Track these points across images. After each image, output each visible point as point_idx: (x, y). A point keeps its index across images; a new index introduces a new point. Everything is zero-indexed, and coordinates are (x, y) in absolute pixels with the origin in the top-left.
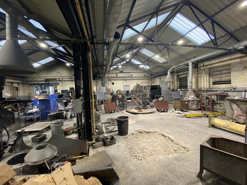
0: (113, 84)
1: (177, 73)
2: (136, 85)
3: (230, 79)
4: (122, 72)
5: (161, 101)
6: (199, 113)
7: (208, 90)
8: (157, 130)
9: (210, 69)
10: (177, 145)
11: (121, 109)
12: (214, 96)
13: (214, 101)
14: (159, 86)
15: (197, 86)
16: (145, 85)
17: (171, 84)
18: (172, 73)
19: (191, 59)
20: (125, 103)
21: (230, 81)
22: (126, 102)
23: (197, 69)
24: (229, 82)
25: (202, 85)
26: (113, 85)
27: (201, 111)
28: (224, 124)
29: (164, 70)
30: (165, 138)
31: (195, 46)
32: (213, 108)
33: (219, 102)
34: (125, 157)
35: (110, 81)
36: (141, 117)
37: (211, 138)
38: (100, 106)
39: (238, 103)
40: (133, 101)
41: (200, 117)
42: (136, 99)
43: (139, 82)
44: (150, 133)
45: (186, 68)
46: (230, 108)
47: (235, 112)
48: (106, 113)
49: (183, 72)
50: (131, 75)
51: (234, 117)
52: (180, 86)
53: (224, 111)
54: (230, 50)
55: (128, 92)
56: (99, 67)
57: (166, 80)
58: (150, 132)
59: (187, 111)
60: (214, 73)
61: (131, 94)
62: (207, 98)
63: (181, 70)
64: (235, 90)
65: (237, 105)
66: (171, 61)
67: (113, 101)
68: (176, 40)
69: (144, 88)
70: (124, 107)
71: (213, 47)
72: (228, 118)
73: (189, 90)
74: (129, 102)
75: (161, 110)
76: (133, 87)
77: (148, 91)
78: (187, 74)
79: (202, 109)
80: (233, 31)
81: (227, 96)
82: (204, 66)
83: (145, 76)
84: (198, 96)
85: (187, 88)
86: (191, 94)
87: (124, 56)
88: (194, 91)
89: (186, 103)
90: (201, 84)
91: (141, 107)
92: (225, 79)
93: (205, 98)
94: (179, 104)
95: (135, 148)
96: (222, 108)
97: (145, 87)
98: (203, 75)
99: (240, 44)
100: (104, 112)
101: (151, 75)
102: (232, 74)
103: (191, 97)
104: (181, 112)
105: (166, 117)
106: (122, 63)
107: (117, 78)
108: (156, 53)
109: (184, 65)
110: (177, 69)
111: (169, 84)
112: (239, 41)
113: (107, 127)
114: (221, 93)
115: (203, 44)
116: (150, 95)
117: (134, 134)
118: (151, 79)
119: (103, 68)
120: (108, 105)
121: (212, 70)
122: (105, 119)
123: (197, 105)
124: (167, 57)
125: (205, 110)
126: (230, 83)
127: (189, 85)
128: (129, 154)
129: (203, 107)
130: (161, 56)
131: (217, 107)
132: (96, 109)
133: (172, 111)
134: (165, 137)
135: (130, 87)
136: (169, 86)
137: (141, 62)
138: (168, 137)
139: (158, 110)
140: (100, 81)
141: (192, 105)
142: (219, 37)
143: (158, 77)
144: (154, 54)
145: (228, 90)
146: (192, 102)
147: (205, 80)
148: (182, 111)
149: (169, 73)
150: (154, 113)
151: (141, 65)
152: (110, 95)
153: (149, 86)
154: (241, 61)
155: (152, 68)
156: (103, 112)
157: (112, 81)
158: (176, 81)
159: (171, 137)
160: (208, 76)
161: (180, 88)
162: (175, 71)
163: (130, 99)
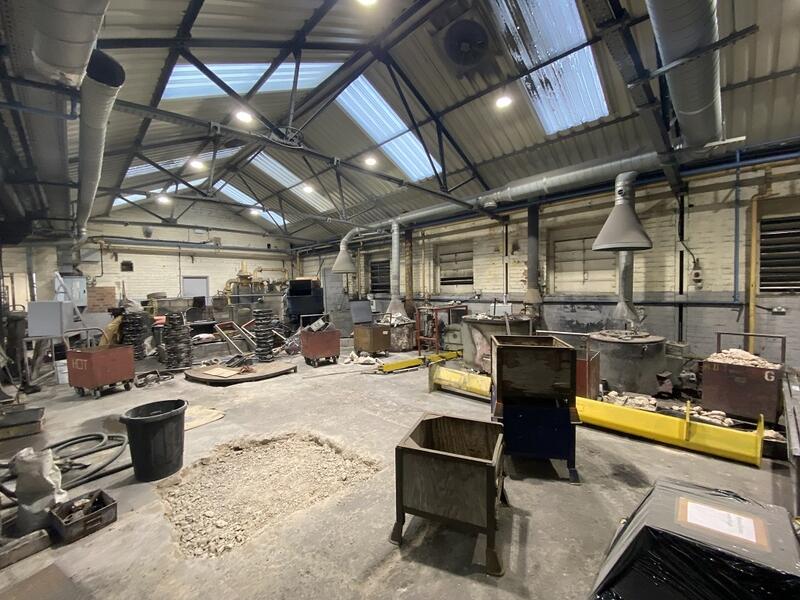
0: (127, 267)
1: (365, 248)
2: (235, 277)
3: (472, 273)
4: (169, 223)
5: (319, 330)
6: (412, 357)
7: (432, 298)
8: (295, 427)
9: (437, 246)
10: (351, 460)
11: (163, 373)
12: (442, 314)
13: (442, 324)
14: (317, 284)
15: (411, 287)
16: (274, 277)
17: (350, 278)
18: (351, 246)
19: (397, 216)
20: (181, 346)
21: (472, 278)
22: (187, 343)
23: (409, 244)
24: (468, 280)
25: (421, 285)
26: (125, 273)
27: (417, 352)
28: (457, 380)
29: (330, 236)
30: (320, 448)
31: (400, 183)
32: (442, 342)
33: (452, 326)
34: (154, 564)
35: (109, 255)
36: (247, 393)
37: (422, 421)
38: (45, 367)
39: (482, 327)
40: (220, 336)
41: (413, 367)
42: (232, 328)
43: (250, 268)
44: (271, 444)
45: (387, 238)
46: (470, 341)
47: (479, 348)
48: (82, 395)
49: (379, 246)
50: (217, 241)
51: (477, 361)
52: (373, 287)
53: (460, 348)
54: (471, 206)
55: (199, 302)
56: (41, 188)
57: (335, 268)
58: (274, 440)
59: (385, 356)
60: (444, 258)
61: (216, 308)
62: (430, 317)
63: (375, 241)
64: (479, 298)
65: (481, 332)
66: (349, 212)
67: (121, 342)
68: (359, 154)
69: (266, 287)
70: (179, 360)
71: (440, 192)
72: (466, 363)
73: (393, 297)
74: (200, 343)
75: (318, 360)
76: (225, 282)
77: (282, 298)
78: (389, 253)
79: (420, 346)
80: (478, 162)
81: (466, 312)
82: (424, 237)
83: (272, 248)
84: (411, 315)
85: (388, 292)
86: (396, 308)
87: (180, 163)
88: (404, 300)
89: (385, 333)
90: (418, 281)
91: (252, 355)
92: (462, 272)
93: (425, 318)
94: (366, 338)
95: (207, 513)
96: (457, 341)
97: (269, 285)
98: (422, 260)
99: (490, 196)
100: (72, 391)
101: (292, 246)
102: (476, 261)
103: (396, 316)
104: (372, 359)
105: (330, 380)
106: (172, 188)
107: (148, 244)
108: (305, 179)
109: (382, 228)
110: (365, 237)
111: (345, 279)
112: (488, 189)
113: (76, 461)
114: (456, 305)
115: (421, 182)
116: (288, 314)
117: (208, 460)
118: (293, 259)
119: (67, 194)
120: (90, 364)
121: (441, 250)
122: (68, 425)
123: (409, 337)
124: (336, 196)
125: (425, 348)
126: (472, 283)
127: (393, 283)
128: (177, 544)
129: (422, 342)
130: (318, 192)
131: (449, 339)
132: (24, 384)
133: (348, 360)
134: (319, 444)
135: (211, 285)
136: (345, 285)
137: (254, 196)
138: (327, 440)
139: (308, 362)
140: (54, 250)
141: (398, 339)
142: (453, 170)
143: (315, 255)
144: (300, 181)
145: (468, 298)
146: (398, 329)
147: (427, 273)
148: (375, 355)
149: (342, 247)
150: (295, 371)
151: (254, 207)
152: (107, 315)
153: (284, 284)
154: (491, 235)
155: (294, 225)
156: (61, 395)
157: (123, 257)
158: (363, 273)
159: (337, 439)
160: (432, 264)
161: (372, 292)
162: (359, 243)
163: (209, 329)
